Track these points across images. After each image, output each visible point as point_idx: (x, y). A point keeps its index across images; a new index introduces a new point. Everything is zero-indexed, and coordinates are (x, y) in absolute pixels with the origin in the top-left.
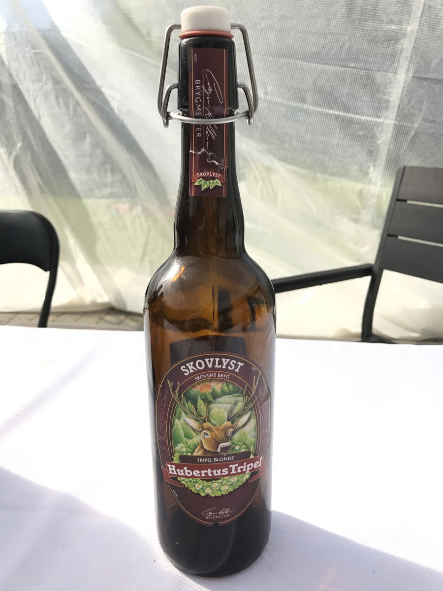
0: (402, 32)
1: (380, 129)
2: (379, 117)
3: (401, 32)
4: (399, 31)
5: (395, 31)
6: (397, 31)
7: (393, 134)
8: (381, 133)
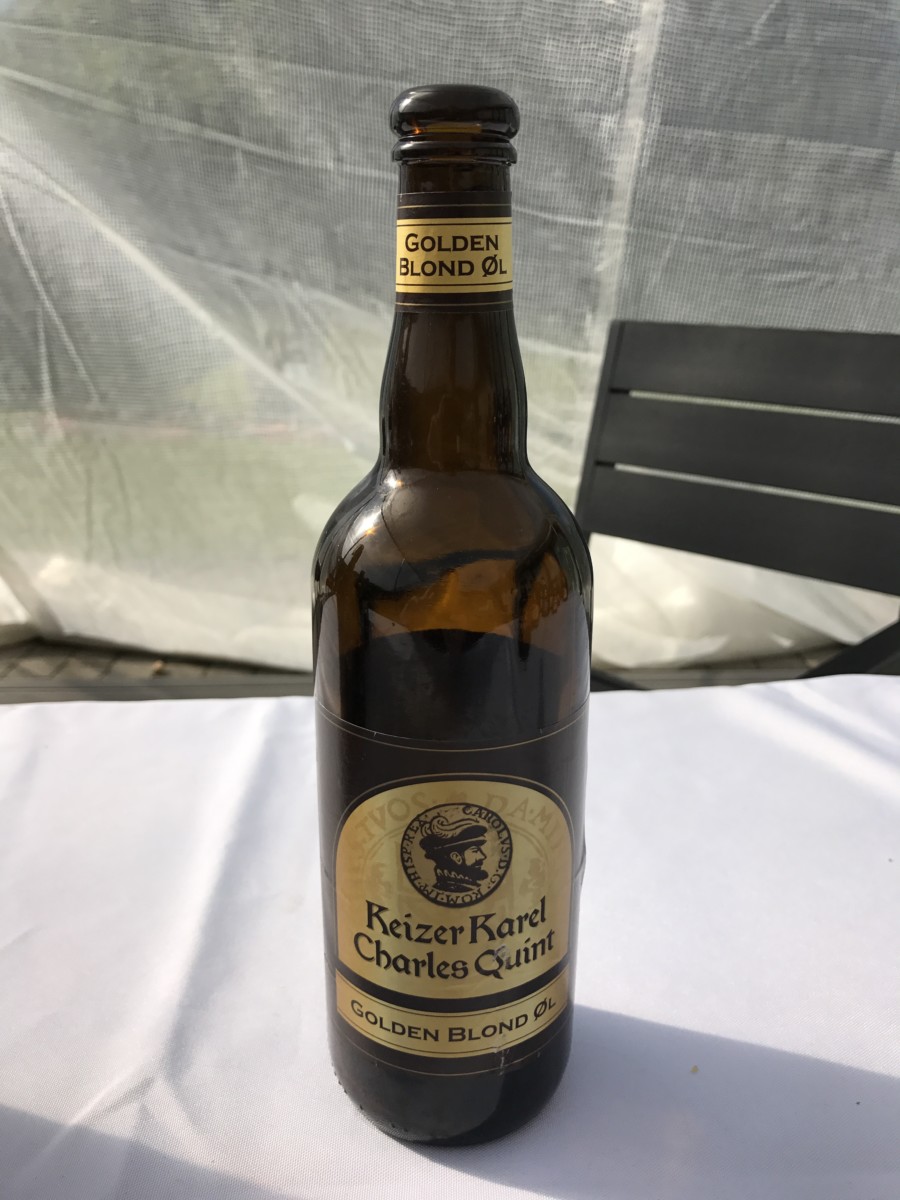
0: (631, 15)
1: (597, 243)
2: (593, 217)
3: (627, 14)
4: (623, 12)
5: (615, 10)
6: (619, 11)
7: (625, 254)
8: (600, 250)
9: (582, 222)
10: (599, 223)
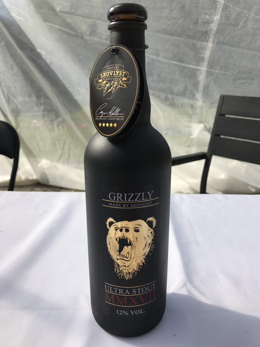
0: (212, 20)
2: (199, 66)
6: (209, 19)
7: (206, 75)
8: (200, 74)
10: (200, 68)
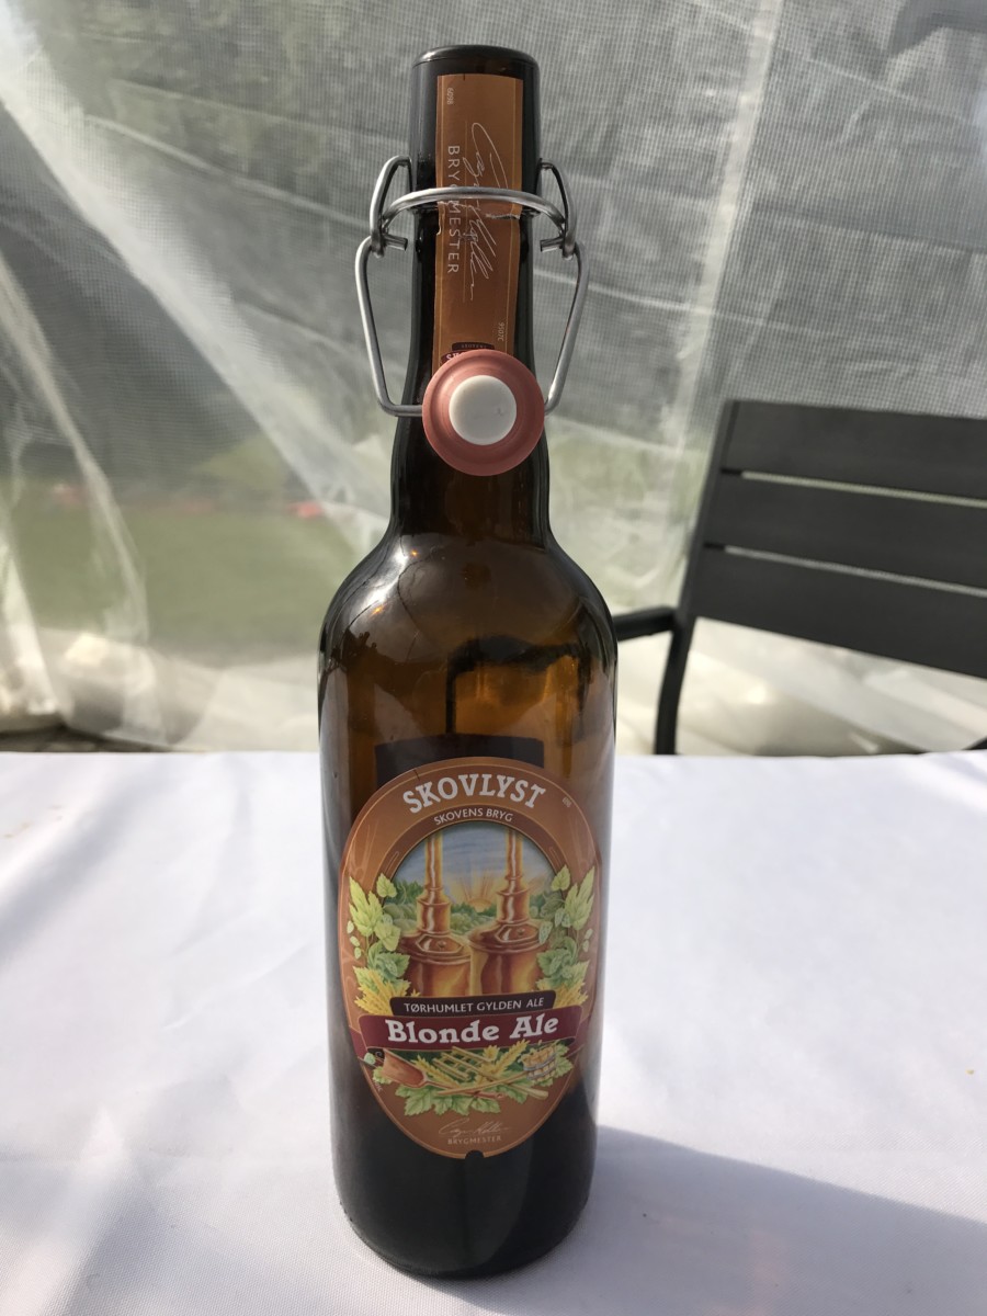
0: (728, 106)
1: (682, 327)
2: (680, 300)
3: (725, 105)
4: (721, 104)
5: (713, 101)
6: (718, 102)
7: (709, 341)
8: (684, 335)
9: (668, 306)
10: (685, 307)
